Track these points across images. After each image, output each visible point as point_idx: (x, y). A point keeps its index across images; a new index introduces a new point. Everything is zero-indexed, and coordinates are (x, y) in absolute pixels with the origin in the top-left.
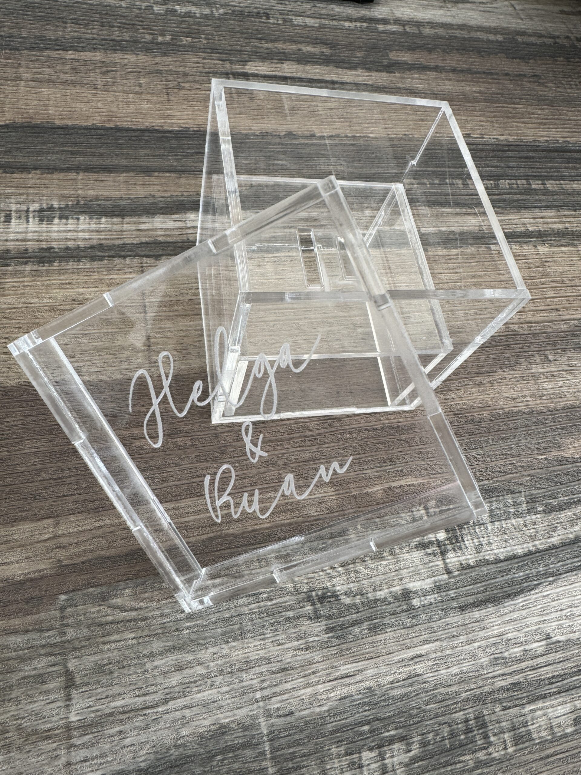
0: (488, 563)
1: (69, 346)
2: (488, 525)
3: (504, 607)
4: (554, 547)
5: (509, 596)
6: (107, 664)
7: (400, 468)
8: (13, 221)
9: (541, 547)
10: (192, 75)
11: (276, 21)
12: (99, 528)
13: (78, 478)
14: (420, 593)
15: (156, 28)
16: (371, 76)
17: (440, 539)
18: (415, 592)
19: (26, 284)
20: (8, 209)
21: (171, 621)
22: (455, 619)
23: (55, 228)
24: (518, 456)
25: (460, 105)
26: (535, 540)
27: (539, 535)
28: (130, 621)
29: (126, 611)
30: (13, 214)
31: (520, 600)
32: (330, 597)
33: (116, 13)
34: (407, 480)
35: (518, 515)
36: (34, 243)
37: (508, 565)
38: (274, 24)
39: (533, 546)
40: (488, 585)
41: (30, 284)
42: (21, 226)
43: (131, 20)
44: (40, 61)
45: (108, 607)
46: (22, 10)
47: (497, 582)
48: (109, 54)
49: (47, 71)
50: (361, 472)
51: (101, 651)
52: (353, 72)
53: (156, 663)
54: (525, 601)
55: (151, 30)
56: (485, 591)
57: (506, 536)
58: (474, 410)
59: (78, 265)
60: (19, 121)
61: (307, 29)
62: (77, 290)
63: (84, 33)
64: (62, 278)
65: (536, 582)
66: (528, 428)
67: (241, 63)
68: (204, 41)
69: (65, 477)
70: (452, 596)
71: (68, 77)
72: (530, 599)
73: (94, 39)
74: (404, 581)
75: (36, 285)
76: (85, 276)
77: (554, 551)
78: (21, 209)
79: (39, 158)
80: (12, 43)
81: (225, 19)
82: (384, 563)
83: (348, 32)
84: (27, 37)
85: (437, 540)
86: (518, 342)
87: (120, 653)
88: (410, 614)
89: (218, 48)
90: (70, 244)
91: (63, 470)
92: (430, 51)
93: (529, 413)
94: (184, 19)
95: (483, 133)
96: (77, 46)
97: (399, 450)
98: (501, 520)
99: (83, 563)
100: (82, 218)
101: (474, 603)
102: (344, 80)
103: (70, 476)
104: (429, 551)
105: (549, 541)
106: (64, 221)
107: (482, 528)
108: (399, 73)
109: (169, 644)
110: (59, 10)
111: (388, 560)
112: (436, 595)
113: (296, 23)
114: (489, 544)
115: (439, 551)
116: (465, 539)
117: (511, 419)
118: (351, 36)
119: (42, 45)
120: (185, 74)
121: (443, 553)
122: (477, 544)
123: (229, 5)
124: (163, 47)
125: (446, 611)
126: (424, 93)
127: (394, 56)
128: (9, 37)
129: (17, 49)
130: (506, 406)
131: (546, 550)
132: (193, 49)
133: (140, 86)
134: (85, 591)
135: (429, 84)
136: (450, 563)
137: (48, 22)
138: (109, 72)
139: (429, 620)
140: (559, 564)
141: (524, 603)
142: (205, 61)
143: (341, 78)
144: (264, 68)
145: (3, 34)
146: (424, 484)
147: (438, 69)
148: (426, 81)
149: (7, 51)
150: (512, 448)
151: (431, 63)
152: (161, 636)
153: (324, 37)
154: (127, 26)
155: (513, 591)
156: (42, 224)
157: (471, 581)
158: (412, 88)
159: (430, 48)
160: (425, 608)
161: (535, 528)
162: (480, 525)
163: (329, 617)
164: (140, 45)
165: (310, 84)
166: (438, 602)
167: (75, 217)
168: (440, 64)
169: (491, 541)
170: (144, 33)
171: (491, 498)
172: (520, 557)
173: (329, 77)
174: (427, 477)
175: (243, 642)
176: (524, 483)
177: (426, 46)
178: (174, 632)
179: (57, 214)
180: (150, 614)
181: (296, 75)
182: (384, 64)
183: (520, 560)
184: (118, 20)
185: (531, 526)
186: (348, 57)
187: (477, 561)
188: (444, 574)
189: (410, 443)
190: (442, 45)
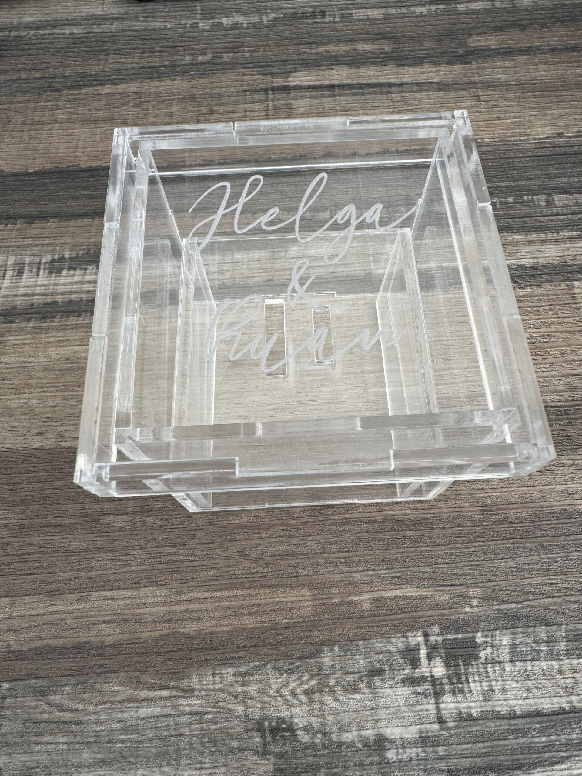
0: (498, 716)
1: (57, 408)
2: (506, 665)
5: (520, 767)
7: (398, 574)
8: (25, 274)
9: (579, 706)
10: (227, 96)
11: (332, 19)
12: (52, 613)
13: (40, 555)
14: (399, 743)
15: (198, 47)
16: (440, 71)
17: (436, 675)
18: (392, 742)
19: (27, 341)
20: (21, 262)
21: (105, 730)
23: (62, 280)
24: (565, 574)
25: (555, 96)
26: (572, 694)
27: (579, 689)
28: (64, 722)
29: (63, 711)
30: (27, 267)
32: (285, 730)
33: (160, 37)
34: (406, 590)
35: (552, 656)
36: (40, 297)
37: (526, 724)
38: (331, 22)
39: (568, 702)
40: (494, 747)
41: (30, 341)
42: (31, 280)
43: (173, 41)
44: (78, 99)
45: (46, 704)
46: (69, 48)
47: (508, 745)
48: (146, 83)
49: (81, 109)
50: (348, 574)
52: (417, 69)
55: (192, 49)
56: (488, 754)
57: (529, 684)
58: (510, 506)
59: (77, 320)
60: (47, 166)
61: (368, 23)
62: (72, 348)
63: (124, 63)
64: (60, 334)
65: (563, 754)
67: (284, 75)
68: (247, 55)
69: (29, 554)
70: (441, 754)
71: (101, 114)
73: (133, 68)
74: (380, 725)
75: (35, 343)
78: (35, 261)
79: (60, 205)
80: (54, 84)
81: (274, 25)
82: (358, 696)
83: (419, 19)
84: (70, 76)
85: (432, 676)
88: (381, 768)
89: (262, 60)
90: (74, 297)
91: (28, 545)
92: (523, 28)
94: (229, 32)
96: (115, 79)
97: (401, 550)
98: (526, 660)
99: (30, 650)
100: (90, 268)
101: (471, 768)
102: (404, 80)
103: (34, 553)
104: (419, 689)
106: (72, 272)
107: (497, 668)
108: (478, 63)
109: (99, 756)
110: (104, 42)
111: (364, 694)
112: (420, 750)
113: (356, 18)
114: (504, 691)
115: (432, 691)
116: (471, 680)
117: (562, 521)
118: (422, 24)
119: (82, 83)
120: (220, 95)
121: (438, 695)
122: (486, 688)
123: (281, 8)
124: (203, 67)
125: (429, 773)
126: (506, 85)
127: (474, 42)
128: (52, 78)
129: (58, 90)
130: (558, 503)
132: (233, 65)
133: (171, 115)
134: (27, 682)
135: (515, 73)
136: (445, 709)
137: (91, 57)
138: (141, 103)
142: (245, 78)
143: (401, 79)
144: (309, 78)
145: (47, 75)
146: (426, 597)
147: (532, 50)
148: (512, 69)
149: (48, 93)
150: (557, 561)
151: (523, 45)
152: (93, 745)
153: (388, 29)
154: (168, 49)
155: (527, 761)
156: (51, 276)
157: (469, 737)
158: (491, 80)
159: (525, 25)
160: (402, 764)
161: (574, 678)
162: (495, 663)
163: (280, 756)
164: (178, 69)
165: (361, 91)
166: (421, 760)
167: (83, 267)
168: (535, 45)
169: (507, 687)
170: (184, 55)
171: (516, 628)
172: (545, 715)
173: (386, 79)
174: (431, 589)
175: (177, 769)
176: (567, 612)
177: (520, 22)
178: (107, 743)
179: (67, 264)
180: (85, 719)
181: (345, 82)
182: (458, 54)
183: (545, 718)
184: (160, 44)
185: (568, 674)
186: (413, 51)
187: (483, 711)
188: (434, 722)
189: (416, 542)
190: (541, 19)
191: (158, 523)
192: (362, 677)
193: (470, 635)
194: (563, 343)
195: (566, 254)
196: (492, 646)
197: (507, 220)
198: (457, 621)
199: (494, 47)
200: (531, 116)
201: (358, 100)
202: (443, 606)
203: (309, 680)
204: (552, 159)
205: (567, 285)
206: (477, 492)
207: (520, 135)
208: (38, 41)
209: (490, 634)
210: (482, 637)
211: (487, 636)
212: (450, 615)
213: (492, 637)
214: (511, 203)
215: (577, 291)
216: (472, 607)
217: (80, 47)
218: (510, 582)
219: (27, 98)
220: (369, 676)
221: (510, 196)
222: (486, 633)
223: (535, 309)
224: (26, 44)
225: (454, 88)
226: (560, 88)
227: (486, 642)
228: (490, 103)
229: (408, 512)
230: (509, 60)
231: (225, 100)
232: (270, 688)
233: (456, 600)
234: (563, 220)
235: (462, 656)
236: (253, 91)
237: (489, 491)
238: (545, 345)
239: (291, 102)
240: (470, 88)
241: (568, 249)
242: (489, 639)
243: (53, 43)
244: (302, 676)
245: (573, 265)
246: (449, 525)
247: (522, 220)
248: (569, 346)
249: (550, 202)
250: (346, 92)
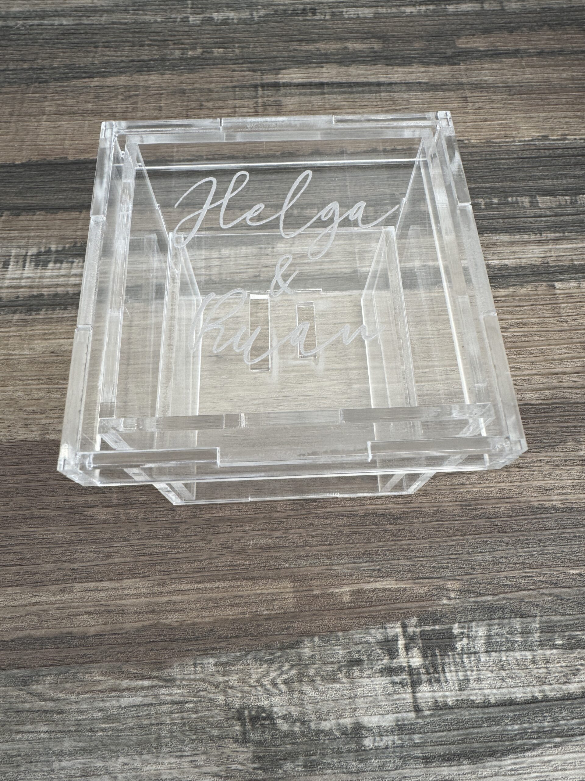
0: (471, 705)
1: (42, 401)
2: (482, 655)
3: (484, 768)
4: (570, 697)
5: (493, 754)
6: (16, 756)
7: (378, 567)
8: (10, 267)
9: (551, 694)
10: (217, 92)
11: (322, 17)
12: (36, 603)
13: (24, 547)
14: (376, 731)
15: (188, 41)
16: (429, 71)
17: (413, 665)
18: (370, 730)
19: (11, 334)
20: (7, 254)
21: (86, 719)
22: (416, 772)
23: (48, 273)
24: (540, 567)
25: (541, 99)
26: (544, 683)
27: (551, 678)
28: (46, 712)
29: (45, 700)
30: (12, 259)
31: (509, 762)
32: (264, 719)
33: (149, 30)
34: (385, 583)
35: (525, 647)
36: (26, 290)
37: (500, 712)
38: (321, 20)
39: (540, 691)
40: (467, 734)
41: (15, 334)
42: (17, 272)
43: (164, 35)
44: (65, 91)
45: (28, 693)
46: (58, 39)
47: (481, 733)
48: (135, 76)
49: (70, 102)
50: (329, 567)
51: (13, 740)
52: (407, 69)
53: (63, 764)
54: (514, 764)
55: (182, 44)
56: (462, 742)
57: (504, 673)
58: (489, 502)
59: (63, 314)
60: (34, 159)
61: (358, 22)
62: (57, 341)
63: (113, 56)
64: (45, 327)
65: (535, 741)
66: (560, 531)
67: (274, 72)
68: (237, 51)
69: (11, 545)
70: (417, 741)
71: (89, 106)
72: (522, 763)
73: (122, 61)
74: (357, 713)
75: (20, 336)
76: (67, 325)
77: (569, 702)
78: (20, 254)
79: (47, 198)
80: (42, 75)
81: (264, 22)
82: (337, 686)
83: (409, 19)
84: (59, 68)
85: (409, 666)
86: (567, 413)
87: (30, 746)
88: (358, 756)
89: (252, 56)
90: (60, 290)
91: (11, 537)
92: (511, 31)
93: (564, 510)
94: (219, 27)
95: (567, 132)
96: (104, 72)
97: (381, 544)
98: (500, 651)
99: (12, 641)
100: (76, 261)
101: (445, 755)
102: (393, 80)
103: (17, 545)
104: (397, 679)
105: (564, 687)
106: (58, 265)
107: (472, 659)
108: (466, 64)
109: (81, 744)
110: (93, 34)
111: (343, 683)
112: (396, 737)
113: (346, 16)
114: (479, 680)
115: (409, 681)
116: (447, 670)
117: (538, 516)
118: (411, 24)
119: (70, 75)
120: (210, 91)
121: (415, 684)
122: (461, 678)
123: (272, 5)
124: (192, 62)
125: (405, 760)
126: (493, 87)
127: (463, 43)
128: (40, 69)
129: (46, 82)
130: (535, 499)
131: (558, 699)
132: (223, 61)
133: (160, 109)
134: (9, 672)
135: (503, 75)
136: (421, 698)
137: (80, 49)
138: (130, 97)
139: (382, 768)
140: (574, 721)
141: (513, 767)
142: (235, 74)
143: (390, 78)
144: (299, 75)
145: (35, 66)
146: (405, 590)
147: (519, 53)
148: (499, 72)
149: (36, 85)
150: (533, 555)
151: (511, 47)
152: (74, 734)
153: (378, 29)
154: (157, 43)
155: (500, 748)
156: (37, 269)
157: (445, 725)
158: (479, 82)
159: (513, 27)
160: (378, 751)
161: (547, 668)
162: (471, 653)
163: (258, 744)
164: (168, 63)
165: (350, 90)
166: (398, 747)
167: (70, 260)
168: (522, 47)
169: (482, 677)
170: (174, 49)
171: (491, 619)
172: (518, 704)
173: (374, 78)
174: (410, 581)
175: (158, 757)
176: (541, 603)
177: (508, 25)
178: (88, 731)
179: (53, 257)
180: (67, 708)
181: (335, 80)
182: (447, 55)
183: (518, 707)
184: (150, 38)
185: (541, 664)
186: (403, 50)
187: (457, 700)
188: (411, 711)
189: (396, 535)
190: (529, 22)
191: (142, 515)
192: (341, 666)
193: (447, 626)
194: (543, 343)
195: (548, 255)
196: (468, 637)
197: (491, 221)
198: (434, 613)
199: (482, 49)
200: (517, 118)
201: (346, 99)
202: (422, 598)
203: (290, 669)
204: (537, 161)
205: (549, 286)
206: (457, 487)
207: (506, 137)
208: (26, 32)
209: (466, 625)
210: (459, 628)
211: (463, 627)
212: (428, 607)
213: (469, 628)
214: (496, 204)
215: (558, 292)
216: (449, 599)
217: (70, 38)
218: (487, 575)
219: (14, 89)
220: (348, 666)
221: (495, 197)
222: (462, 624)
223: (517, 309)
224: (14, 34)
225: (442, 89)
226: (546, 92)
227: (462, 633)
228: (477, 104)
229: (389, 506)
230: (498, 62)
231: (214, 95)
232: (250, 678)
233: (435, 592)
234: (546, 222)
235: (439, 646)
236: (242, 87)
237: (468, 486)
238: (525, 344)
239: (281, 99)
240: (458, 89)
241: (550, 251)
242: (465, 631)
243: (41, 34)
244: (282, 666)
245: (555, 266)
246: (429, 519)
247: (506, 220)
248: (550, 345)
249: (534, 204)
250: (336, 90)
